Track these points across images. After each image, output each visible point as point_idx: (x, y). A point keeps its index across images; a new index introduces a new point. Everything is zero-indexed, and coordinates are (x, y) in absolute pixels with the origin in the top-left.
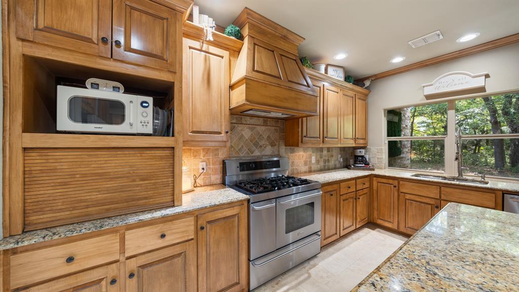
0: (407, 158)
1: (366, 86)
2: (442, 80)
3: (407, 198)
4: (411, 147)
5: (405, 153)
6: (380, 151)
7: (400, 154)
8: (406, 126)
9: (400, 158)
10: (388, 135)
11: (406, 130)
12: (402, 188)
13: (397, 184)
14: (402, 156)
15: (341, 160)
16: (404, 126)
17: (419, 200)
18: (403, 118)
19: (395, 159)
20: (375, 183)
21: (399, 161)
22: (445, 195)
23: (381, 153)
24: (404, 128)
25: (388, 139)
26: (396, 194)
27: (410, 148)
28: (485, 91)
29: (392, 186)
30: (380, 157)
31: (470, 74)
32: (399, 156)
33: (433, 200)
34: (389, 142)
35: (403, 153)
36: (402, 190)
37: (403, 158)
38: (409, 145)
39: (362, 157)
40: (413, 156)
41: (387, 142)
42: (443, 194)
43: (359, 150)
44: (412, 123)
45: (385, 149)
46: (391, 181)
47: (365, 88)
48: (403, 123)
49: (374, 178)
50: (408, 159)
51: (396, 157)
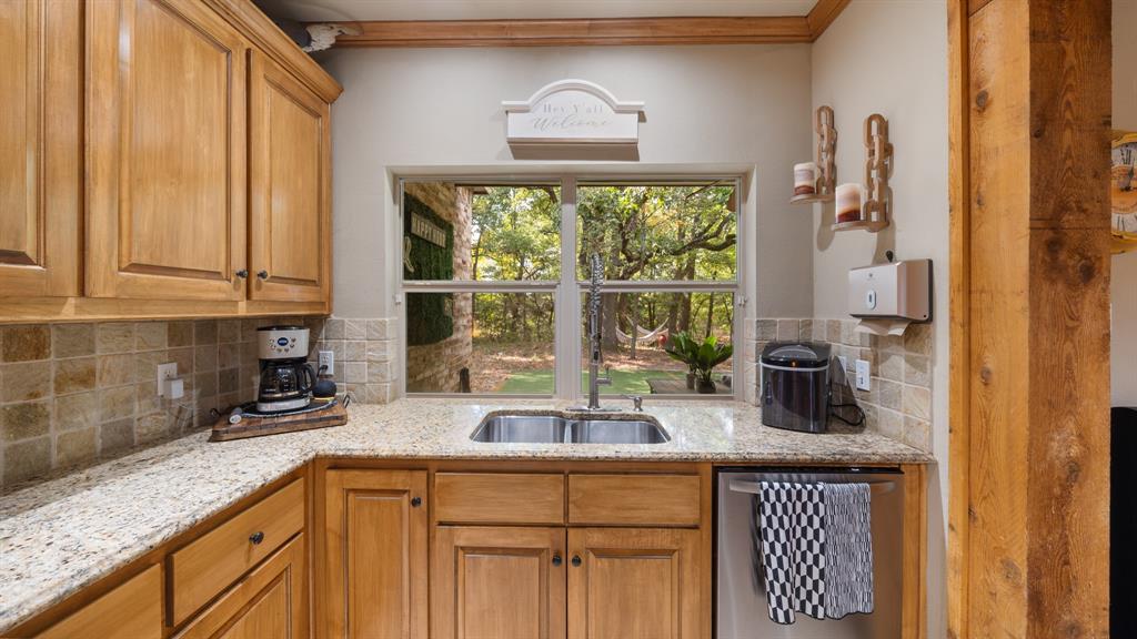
0: (465, 343)
1: (316, 47)
2: (553, 100)
3: (461, 543)
4: (473, 314)
5: (462, 328)
6: (377, 335)
7: (451, 334)
8: (464, 262)
9: (451, 343)
10: (407, 275)
11: (464, 273)
12: (442, 504)
13: (423, 486)
14: (454, 337)
15: (177, 390)
16: (460, 261)
17: (500, 542)
18: (456, 240)
19: (440, 348)
20: (333, 498)
21: (448, 351)
22: (578, 507)
23: (382, 339)
24: (459, 266)
25: (405, 286)
26: (421, 533)
27: (470, 317)
28: (636, 158)
29: (405, 500)
30: (375, 355)
31: (607, 92)
32: (448, 340)
33: (546, 532)
34: (410, 296)
35: (458, 329)
36: (444, 513)
37: (456, 341)
38: (469, 310)
39: (298, 363)
40: (477, 332)
41: (402, 299)
42: (574, 502)
43: (275, 335)
44: (475, 265)
45: (396, 322)
46: (399, 480)
47: (313, 55)
48: (456, 253)
49: (331, 474)
50: (468, 344)
51: (443, 342)
